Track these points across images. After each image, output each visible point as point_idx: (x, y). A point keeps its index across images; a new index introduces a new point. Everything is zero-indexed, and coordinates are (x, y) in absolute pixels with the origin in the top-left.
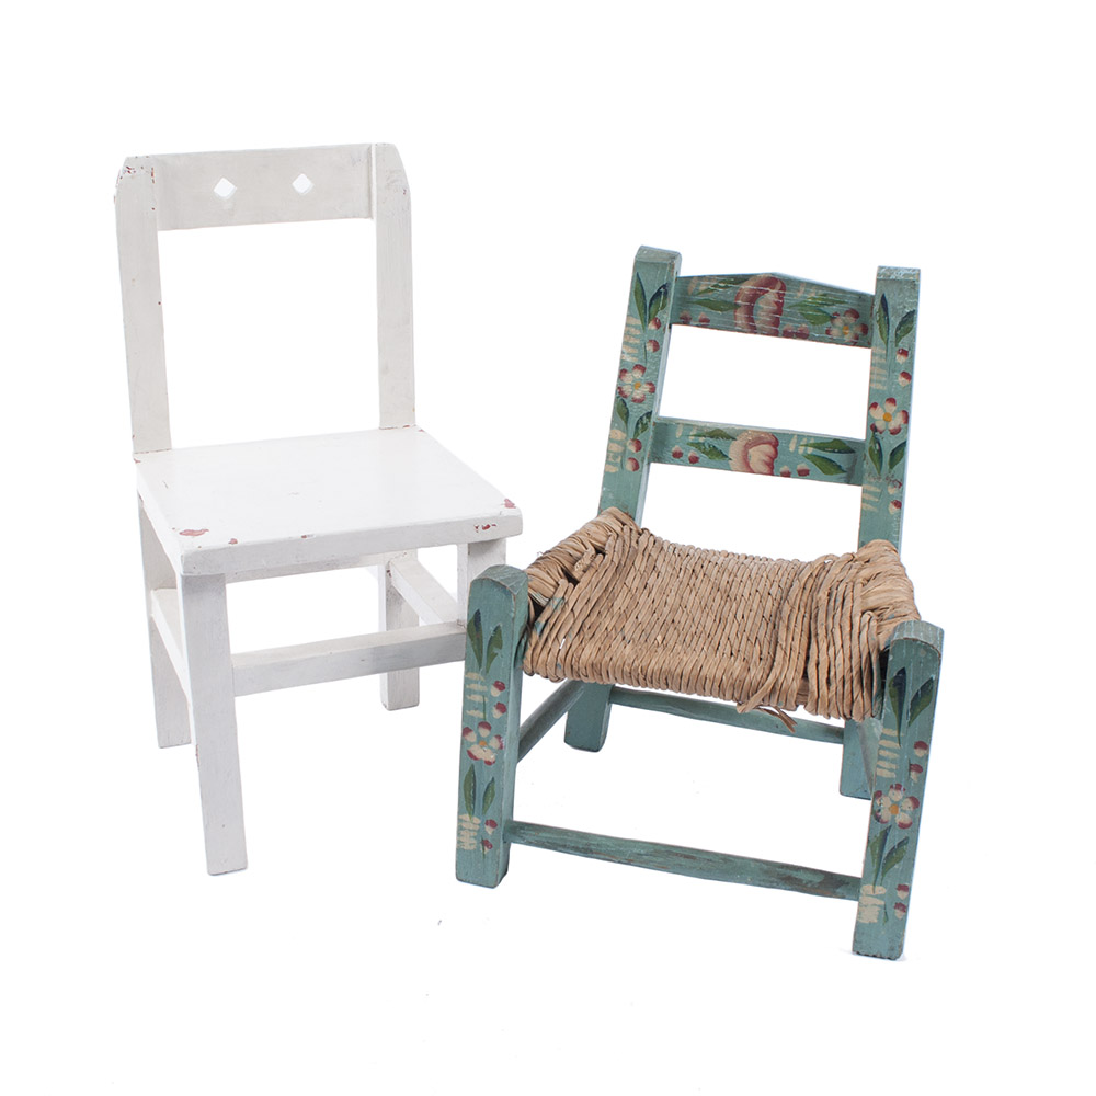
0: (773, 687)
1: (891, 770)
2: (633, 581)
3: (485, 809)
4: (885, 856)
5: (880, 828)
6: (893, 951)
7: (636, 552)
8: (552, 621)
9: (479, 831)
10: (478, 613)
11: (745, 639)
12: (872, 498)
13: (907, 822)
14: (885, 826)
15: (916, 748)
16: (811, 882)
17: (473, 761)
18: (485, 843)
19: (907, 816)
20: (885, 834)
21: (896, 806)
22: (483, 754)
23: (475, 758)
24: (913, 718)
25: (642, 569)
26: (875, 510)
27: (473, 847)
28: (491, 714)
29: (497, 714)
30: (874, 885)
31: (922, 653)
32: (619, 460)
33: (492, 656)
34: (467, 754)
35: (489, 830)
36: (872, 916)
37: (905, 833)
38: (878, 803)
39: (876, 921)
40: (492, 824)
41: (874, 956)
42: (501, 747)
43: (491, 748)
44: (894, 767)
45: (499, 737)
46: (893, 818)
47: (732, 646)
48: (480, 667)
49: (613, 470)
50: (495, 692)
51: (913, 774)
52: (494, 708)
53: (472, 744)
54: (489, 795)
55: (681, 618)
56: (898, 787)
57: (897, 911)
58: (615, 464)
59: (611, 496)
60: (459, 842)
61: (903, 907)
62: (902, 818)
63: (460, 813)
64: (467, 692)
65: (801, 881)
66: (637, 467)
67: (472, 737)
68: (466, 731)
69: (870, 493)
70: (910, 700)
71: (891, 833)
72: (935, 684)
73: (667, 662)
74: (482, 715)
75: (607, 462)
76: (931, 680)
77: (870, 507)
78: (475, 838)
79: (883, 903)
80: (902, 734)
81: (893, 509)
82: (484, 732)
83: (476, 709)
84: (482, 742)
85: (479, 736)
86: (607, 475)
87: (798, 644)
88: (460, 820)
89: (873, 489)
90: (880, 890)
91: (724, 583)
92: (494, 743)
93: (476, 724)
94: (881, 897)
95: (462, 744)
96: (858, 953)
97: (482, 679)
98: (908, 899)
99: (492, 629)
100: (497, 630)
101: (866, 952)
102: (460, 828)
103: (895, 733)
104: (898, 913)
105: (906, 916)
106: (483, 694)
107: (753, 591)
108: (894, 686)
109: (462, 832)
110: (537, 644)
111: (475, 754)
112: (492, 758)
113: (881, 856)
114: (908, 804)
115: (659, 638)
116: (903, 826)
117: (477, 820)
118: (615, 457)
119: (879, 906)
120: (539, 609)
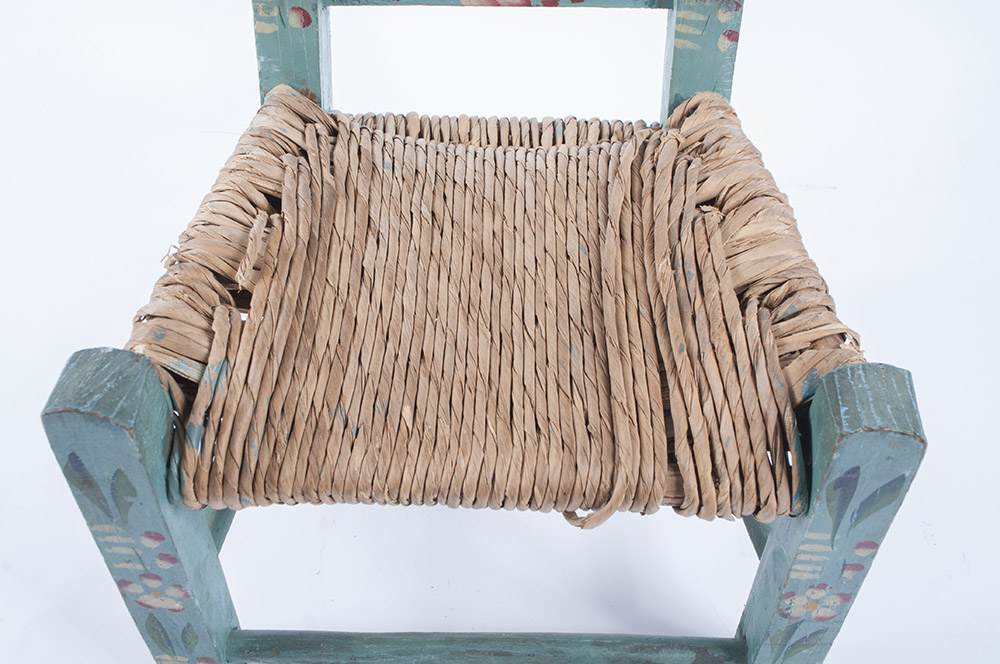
1: (814, 572)
2: (340, 271)
3: (190, 650)
7: (334, 196)
8: (215, 416)
10: (73, 455)
11: (552, 386)
12: (691, 30)
13: (829, 616)
14: (796, 621)
15: (858, 549)
17: (150, 610)
19: (829, 610)
20: (793, 627)
21: (814, 603)
22: (162, 603)
23: (152, 608)
24: (861, 518)
25: (350, 233)
26: (697, 47)
28: (154, 565)
29: (163, 564)
32: (275, 13)
33: (125, 505)
34: (139, 605)
37: (824, 624)
38: (790, 602)
40: (207, 661)
42: (187, 596)
43: (172, 597)
44: (818, 568)
45: (178, 586)
46: (808, 613)
47: (534, 407)
48: (111, 517)
49: (269, 29)
50: (150, 543)
51: (848, 572)
52: (157, 559)
53: (142, 594)
54: (189, 638)
55: (434, 344)
56: (822, 586)
58: (270, 20)
59: (275, 69)
62: (823, 612)
63: (155, 654)
64: (104, 545)
66: (307, 20)
67: (135, 588)
68: (123, 583)
69: (689, 23)
70: (860, 501)
71: (802, 626)
72: (906, 482)
73: (432, 473)
74: (140, 567)
75: (257, 18)
76: (904, 475)
77: (688, 44)
80: (838, 537)
81: (724, 43)
82: (153, 583)
83: (128, 562)
84: (154, 592)
85: (146, 587)
86: (261, 39)
87: (648, 392)
89: (694, 16)
91: (488, 239)
92: (173, 592)
93: (136, 576)
95: (125, 595)
97: (121, 530)
99: (108, 474)
100: (118, 474)
103: (827, 537)
106: (133, 546)
107: (540, 253)
110: (198, 469)
111: (148, 603)
112: (177, 606)
113: (785, 645)
114: (833, 600)
115: (407, 412)
116: (822, 619)
117: (182, 659)
118: (268, 9)
120: (190, 388)
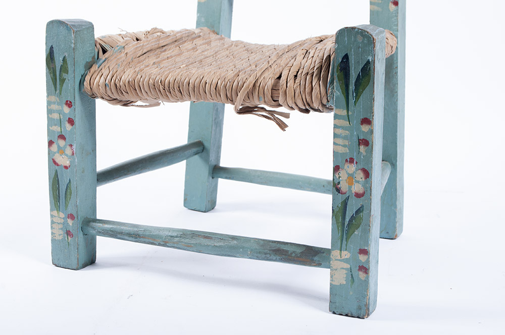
0: (254, 85)
1: (344, 146)
3: (66, 206)
4: (346, 223)
5: (341, 198)
6: (361, 311)
8: (111, 59)
9: (64, 224)
10: (52, 48)
13: (361, 192)
14: (345, 197)
15: (362, 124)
16: (294, 252)
17: (57, 167)
18: (68, 233)
19: (360, 186)
20: (345, 204)
21: (351, 177)
22: (63, 161)
23: (58, 165)
24: (357, 97)
26: (380, 9)
27: (61, 238)
28: (65, 127)
29: (68, 127)
30: (341, 251)
31: (360, 39)
33: (63, 81)
34: (53, 162)
35: (70, 222)
36: (341, 279)
37: (360, 202)
38: (337, 176)
39: (345, 283)
40: (71, 217)
41: (347, 315)
42: (73, 154)
43: (67, 155)
44: (347, 143)
45: (71, 146)
46: (350, 188)
48: (56, 90)
50: (66, 110)
51: (362, 147)
52: (67, 123)
53: (55, 153)
54: (68, 193)
56: (351, 161)
57: (361, 273)
60: (52, 233)
61: (365, 269)
62: (357, 188)
63: (51, 210)
64: (49, 112)
65: (287, 251)
67: (54, 148)
68: (51, 143)
70: (354, 82)
71: (349, 203)
72: (372, 65)
74: (59, 129)
76: (368, 62)
77: (376, 8)
78: (61, 229)
79: (348, 266)
80: (350, 113)
81: (392, 7)
82: (62, 143)
83: (56, 125)
84: (61, 151)
85: (59, 146)
86: (199, 5)
88: (52, 216)
90: (346, 254)
92: (68, 151)
93: (56, 137)
94: (346, 261)
95: (49, 154)
96: (334, 313)
97: (57, 99)
98: (368, 261)
99: (61, 59)
100: (64, 59)
101: (340, 312)
102: (52, 222)
103: (344, 113)
104: (362, 275)
105: (368, 278)
106: (60, 112)
108: (341, 70)
109: (54, 226)
111: (57, 161)
112: (67, 163)
113: (344, 224)
114: (360, 176)
116: (358, 195)
117: (62, 215)
119: (346, 269)
